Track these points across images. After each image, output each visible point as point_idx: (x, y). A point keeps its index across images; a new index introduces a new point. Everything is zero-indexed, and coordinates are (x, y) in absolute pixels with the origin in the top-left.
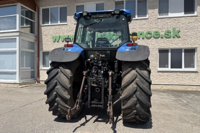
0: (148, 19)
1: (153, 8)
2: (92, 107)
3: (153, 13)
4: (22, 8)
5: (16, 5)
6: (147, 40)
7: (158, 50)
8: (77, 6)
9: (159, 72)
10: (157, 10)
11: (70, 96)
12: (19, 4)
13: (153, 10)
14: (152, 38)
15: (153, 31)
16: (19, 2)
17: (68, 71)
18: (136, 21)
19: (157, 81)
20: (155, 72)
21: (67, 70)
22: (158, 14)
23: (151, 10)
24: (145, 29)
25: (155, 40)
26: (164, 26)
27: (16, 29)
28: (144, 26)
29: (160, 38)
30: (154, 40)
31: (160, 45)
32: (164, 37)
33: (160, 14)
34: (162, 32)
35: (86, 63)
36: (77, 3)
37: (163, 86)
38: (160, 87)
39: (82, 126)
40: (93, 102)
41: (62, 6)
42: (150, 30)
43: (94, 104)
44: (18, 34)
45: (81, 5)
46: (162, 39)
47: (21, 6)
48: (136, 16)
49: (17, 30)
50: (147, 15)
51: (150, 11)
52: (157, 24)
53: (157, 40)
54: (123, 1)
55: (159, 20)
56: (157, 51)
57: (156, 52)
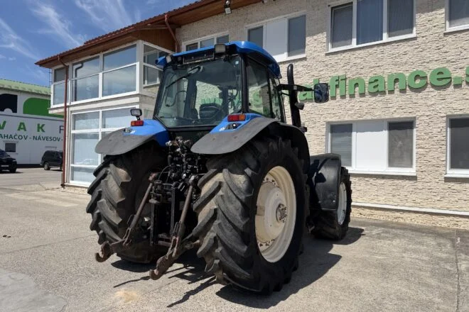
0: (415, 39)
1: (430, 7)
2: (160, 246)
3: (431, 22)
4: (146, 48)
5: (135, 46)
6: (414, 95)
7: (445, 119)
8: (249, 31)
9: (448, 180)
10: (443, 11)
11: (121, 220)
12: (140, 41)
13: (430, 14)
14: (429, 89)
15: (429, 69)
16: (139, 39)
17: (122, 172)
18: (381, 47)
19: (441, 205)
20: (437, 180)
21: (120, 169)
22: (447, 23)
23: (423, 16)
24: (407, 67)
25: (436, 92)
26: (465, 52)
27: (135, 90)
28: (405, 59)
29: (452, 88)
30: (433, 94)
31: (450, 105)
32: (464, 83)
33: (453, 22)
34: (458, 70)
35: (170, 156)
36: (248, 23)
37: (461, 219)
38: (452, 223)
39: (142, 281)
40: (160, 236)
41: (220, 34)
42: (421, 69)
43: (162, 239)
44: (137, 99)
45: (258, 26)
46: (456, 90)
47: (145, 45)
48: (385, 35)
49: (137, 92)
50: (415, 29)
51: (420, 19)
52: (444, 49)
53: (442, 92)
54: (352, 3)
55: (450, 38)
56: (443, 124)
57: (440, 125)
